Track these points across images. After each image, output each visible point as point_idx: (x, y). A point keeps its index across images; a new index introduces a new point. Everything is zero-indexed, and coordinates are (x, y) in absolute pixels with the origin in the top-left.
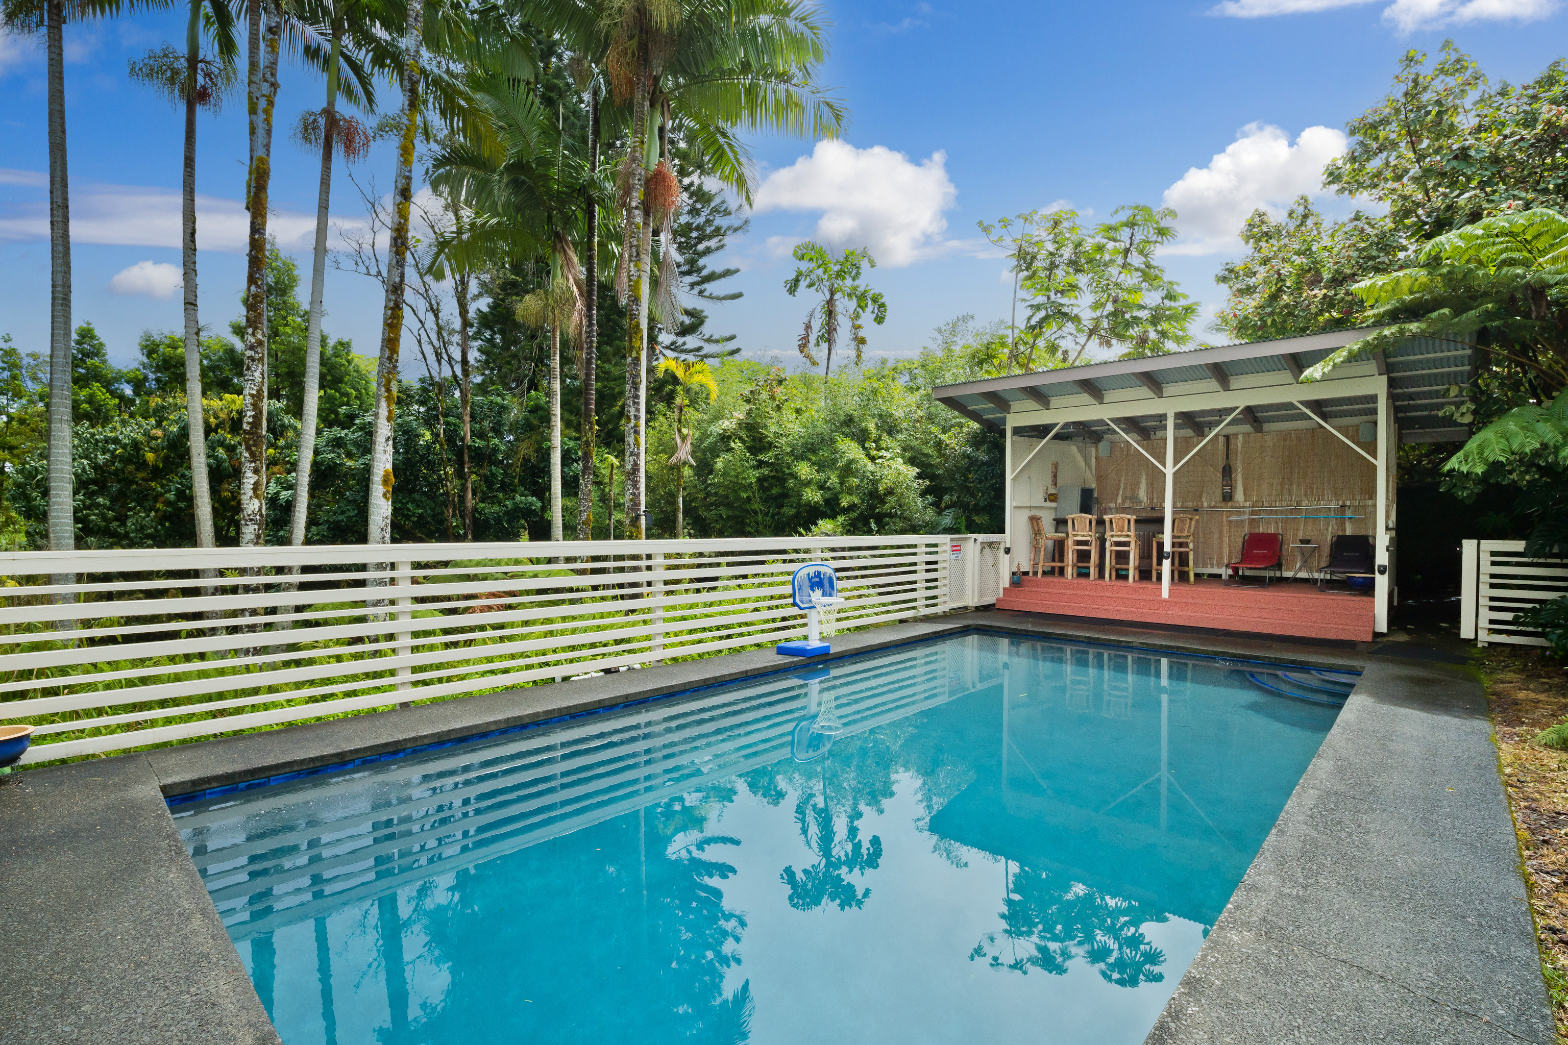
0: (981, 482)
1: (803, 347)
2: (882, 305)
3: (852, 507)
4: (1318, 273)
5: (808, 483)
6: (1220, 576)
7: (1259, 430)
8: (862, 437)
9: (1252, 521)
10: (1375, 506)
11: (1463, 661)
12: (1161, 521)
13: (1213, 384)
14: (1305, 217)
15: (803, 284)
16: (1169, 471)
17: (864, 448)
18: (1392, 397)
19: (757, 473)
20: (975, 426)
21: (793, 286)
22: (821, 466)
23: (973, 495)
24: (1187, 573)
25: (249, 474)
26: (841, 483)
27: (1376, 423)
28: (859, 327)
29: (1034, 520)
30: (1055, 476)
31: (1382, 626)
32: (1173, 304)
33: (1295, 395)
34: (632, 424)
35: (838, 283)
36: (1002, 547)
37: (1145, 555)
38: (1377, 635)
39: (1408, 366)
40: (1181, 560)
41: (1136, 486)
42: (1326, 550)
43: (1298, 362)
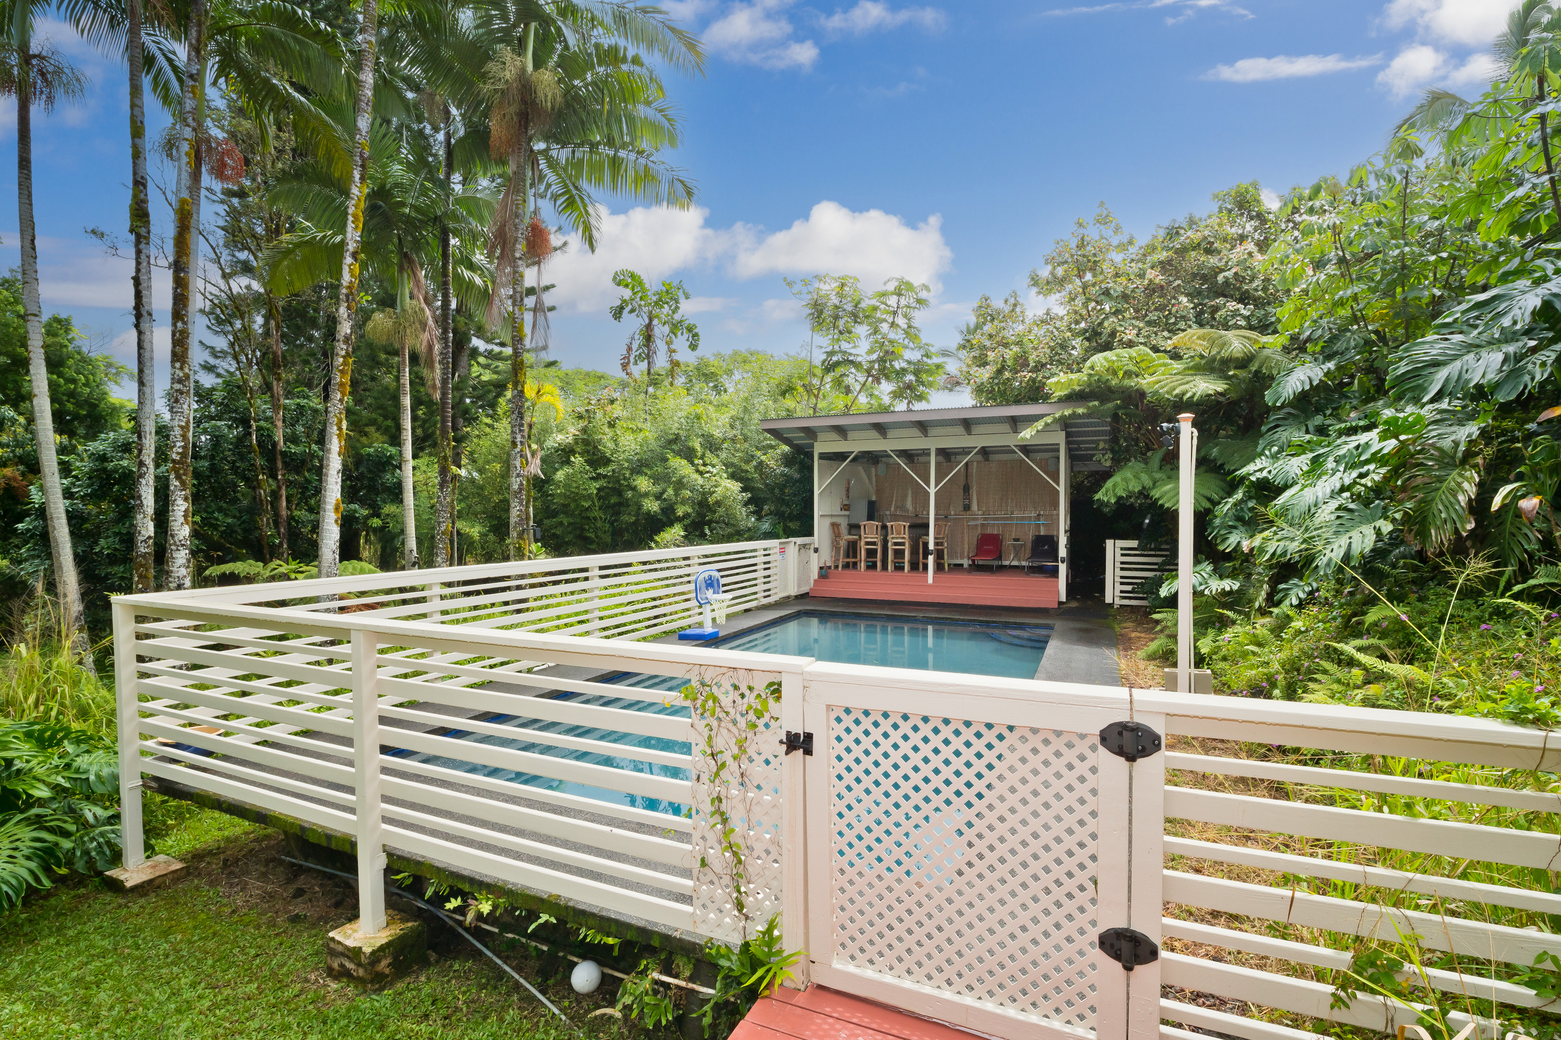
0: (795, 495)
1: (625, 366)
2: (695, 335)
3: (686, 516)
4: (1026, 359)
5: (646, 495)
6: (962, 565)
7: (987, 459)
8: (689, 455)
9: (983, 525)
10: (1058, 515)
11: (1106, 616)
12: (927, 526)
13: (961, 430)
14: (1015, 305)
15: (625, 312)
16: (932, 491)
17: (692, 463)
18: (1068, 443)
19: (597, 485)
20: (786, 448)
21: (618, 313)
22: (656, 479)
23: (788, 505)
24: (943, 565)
25: (180, 501)
26: (676, 495)
27: (1058, 458)
28: (674, 351)
29: (834, 526)
30: (848, 490)
31: (1063, 598)
32: (929, 361)
33: (1011, 440)
34: (518, 449)
35: (656, 311)
36: (812, 547)
37: (914, 552)
38: (1060, 603)
39: (1080, 434)
40: (939, 555)
41: (904, 497)
42: (1029, 545)
43: (1015, 423)
